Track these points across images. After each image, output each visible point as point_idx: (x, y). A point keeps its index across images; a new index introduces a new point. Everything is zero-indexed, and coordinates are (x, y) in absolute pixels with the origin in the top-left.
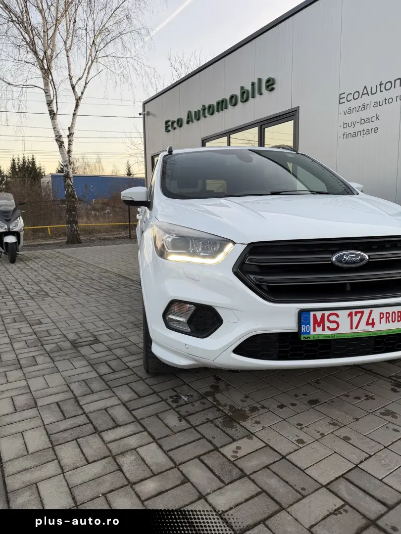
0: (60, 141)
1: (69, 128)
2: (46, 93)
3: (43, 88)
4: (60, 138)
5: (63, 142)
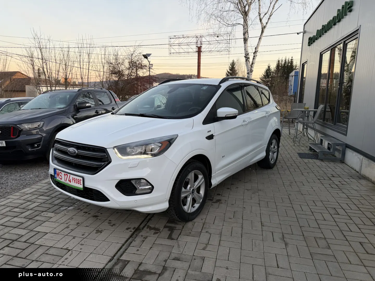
0: (247, 58)
1: (255, 48)
2: (244, 27)
3: (243, 24)
4: (247, 55)
5: (249, 58)
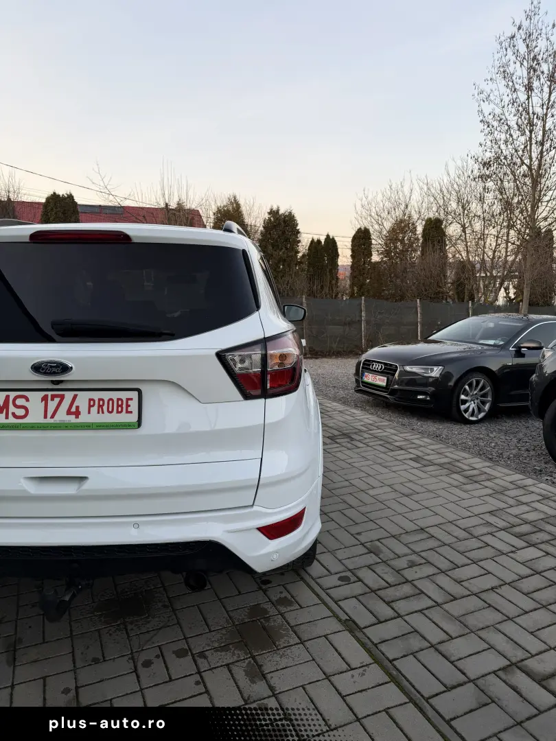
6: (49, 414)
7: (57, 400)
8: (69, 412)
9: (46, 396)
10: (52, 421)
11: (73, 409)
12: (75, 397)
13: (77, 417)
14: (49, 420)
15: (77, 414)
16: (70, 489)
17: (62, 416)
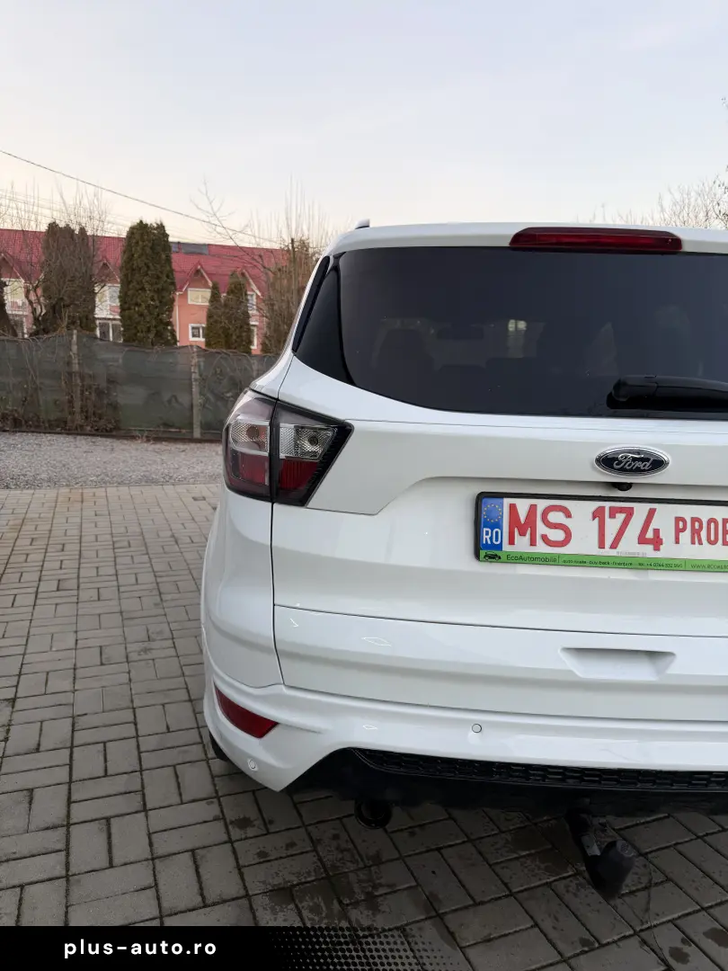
6: (609, 540)
7: (621, 517)
8: (642, 540)
9: (602, 509)
10: (613, 553)
11: (650, 535)
12: (652, 513)
13: (657, 549)
14: (607, 551)
15: (657, 542)
16: (641, 673)
17: (629, 545)
